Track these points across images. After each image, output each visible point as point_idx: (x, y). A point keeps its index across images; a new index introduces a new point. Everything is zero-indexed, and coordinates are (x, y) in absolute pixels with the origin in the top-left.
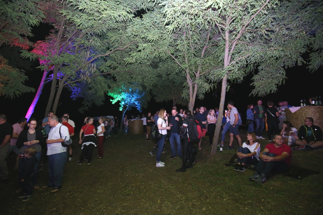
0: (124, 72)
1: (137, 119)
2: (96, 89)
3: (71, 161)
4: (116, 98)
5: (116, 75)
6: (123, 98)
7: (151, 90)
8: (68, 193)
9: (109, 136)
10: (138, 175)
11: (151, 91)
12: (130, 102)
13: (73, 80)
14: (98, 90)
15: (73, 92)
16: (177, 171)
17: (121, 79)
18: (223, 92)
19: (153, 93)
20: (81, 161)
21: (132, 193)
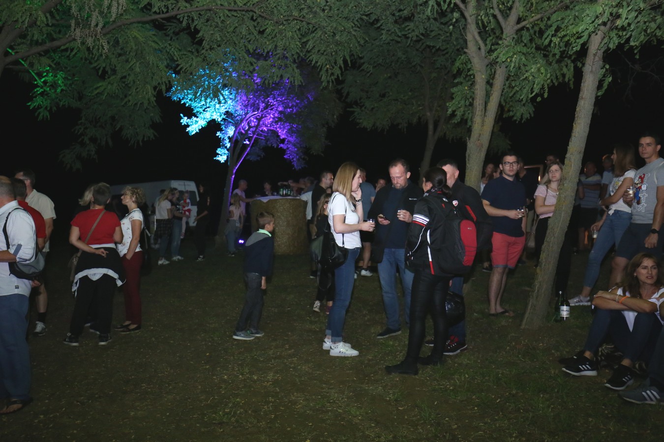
0: (230, 10)
1: (283, 196)
2: (125, 77)
3: (41, 333)
4: (204, 111)
5: (198, 23)
6: (231, 110)
7: (338, 81)
8: (42, 416)
9: (176, 258)
10: (261, 377)
11: (339, 87)
12: (257, 126)
13: (37, 43)
14: (134, 82)
15: (37, 86)
16: (389, 370)
17: (219, 39)
18: (582, 98)
19: (348, 94)
20: (77, 333)
21: (233, 419)
